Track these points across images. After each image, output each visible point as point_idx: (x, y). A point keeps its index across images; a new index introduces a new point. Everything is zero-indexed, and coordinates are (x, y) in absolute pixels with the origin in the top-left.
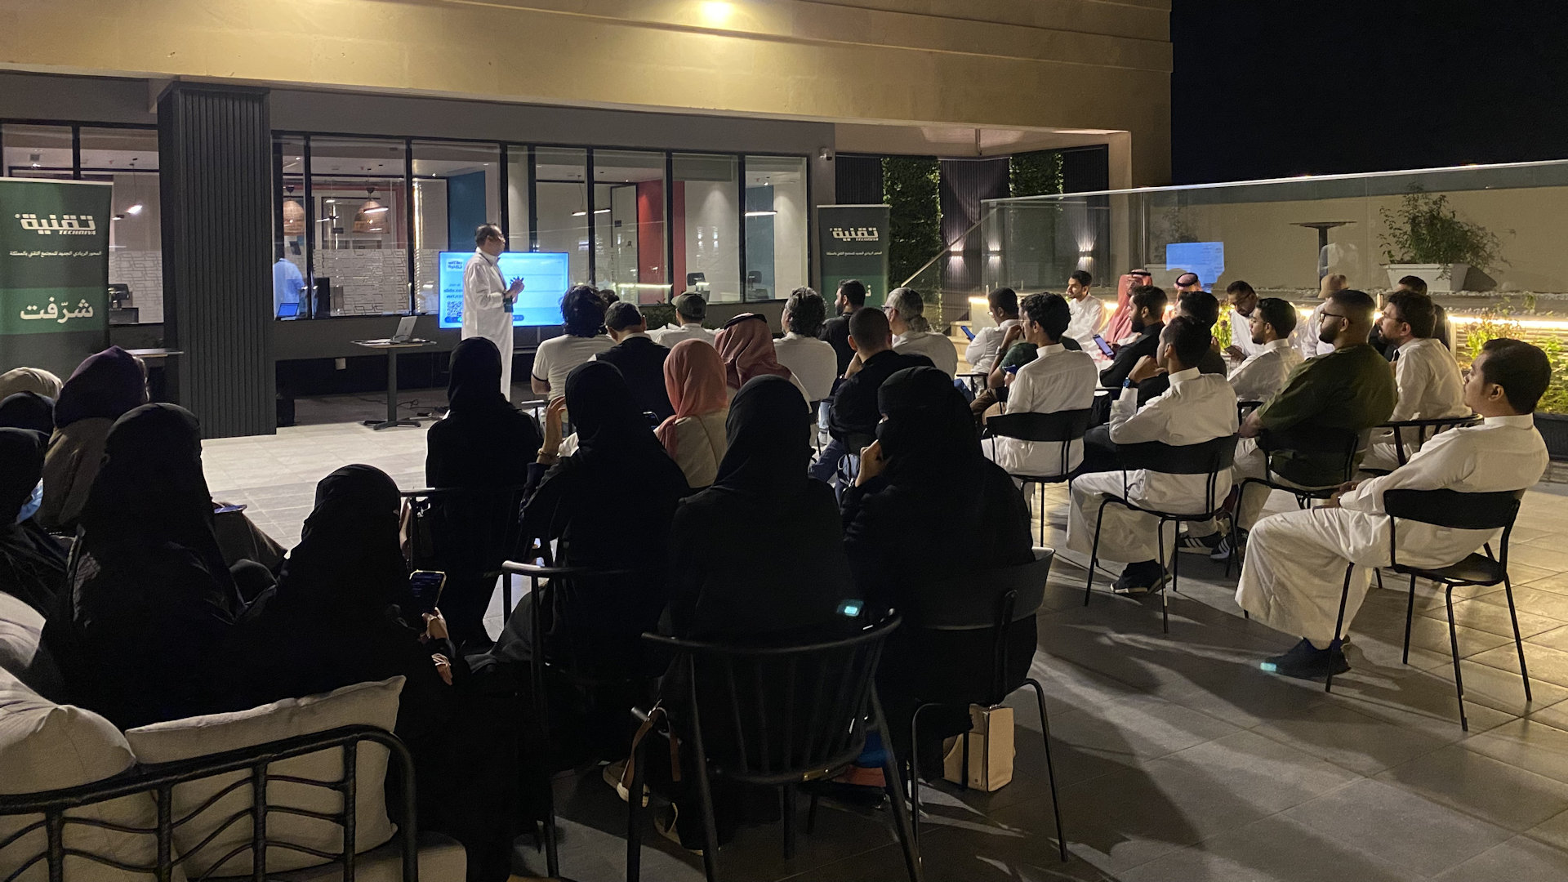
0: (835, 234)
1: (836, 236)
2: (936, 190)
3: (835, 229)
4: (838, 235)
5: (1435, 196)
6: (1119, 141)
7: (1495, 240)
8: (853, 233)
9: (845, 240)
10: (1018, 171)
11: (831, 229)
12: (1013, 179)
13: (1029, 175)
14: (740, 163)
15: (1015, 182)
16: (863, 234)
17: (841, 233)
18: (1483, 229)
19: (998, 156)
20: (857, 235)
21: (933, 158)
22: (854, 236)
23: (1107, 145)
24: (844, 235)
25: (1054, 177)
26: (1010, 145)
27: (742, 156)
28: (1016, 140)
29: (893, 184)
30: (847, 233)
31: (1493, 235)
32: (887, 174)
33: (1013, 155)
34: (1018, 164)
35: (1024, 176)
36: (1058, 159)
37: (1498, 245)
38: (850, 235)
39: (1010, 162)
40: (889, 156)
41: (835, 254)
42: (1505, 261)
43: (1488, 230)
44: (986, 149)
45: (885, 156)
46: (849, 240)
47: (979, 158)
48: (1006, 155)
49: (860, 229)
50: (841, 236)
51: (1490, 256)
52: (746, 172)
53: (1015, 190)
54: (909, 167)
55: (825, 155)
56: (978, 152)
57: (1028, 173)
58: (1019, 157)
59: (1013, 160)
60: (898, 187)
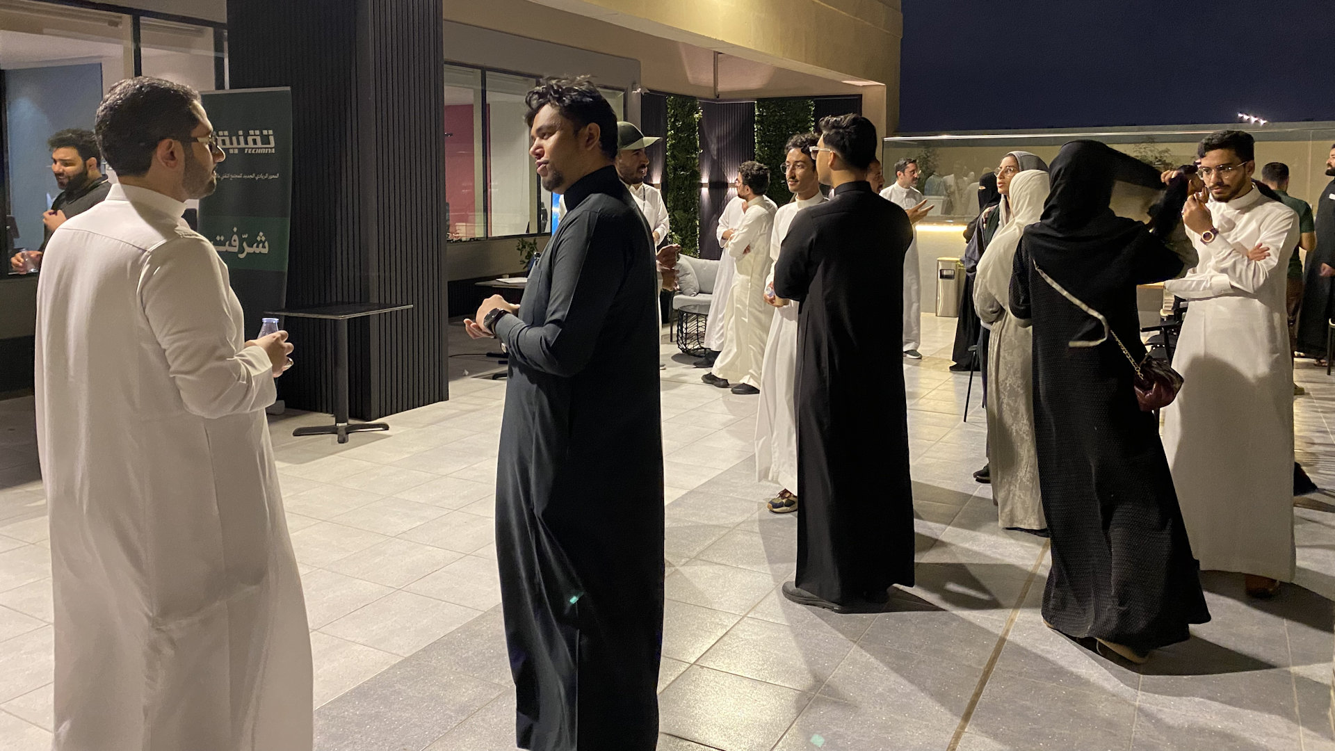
2: (696, 127)
6: (874, 91)
10: (765, 114)
12: (758, 121)
13: (776, 117)
15: (758, 122)
19: (741, 100)
21: (693, 98)
23: (861, 95)
25: (807, 120)
26: (756, 90)
28: (761, 87)
29: (676, 120)
32: (671, 111)
33: (758, 100)
34: (765, 109)
35: (771, 119)
36: (810, 105)
39: (756, 105)
40: (672, 94)
44: (723, 93)
45: (670, 94)
47: (720, 101)
48: (752, 99)
53: (760, 130)
54: (684, 106)
55: (639, 90)
56: (715, 95)
57: (776, 115)
58: (763, 102)
59: (758, 104)
60: (679, 124)
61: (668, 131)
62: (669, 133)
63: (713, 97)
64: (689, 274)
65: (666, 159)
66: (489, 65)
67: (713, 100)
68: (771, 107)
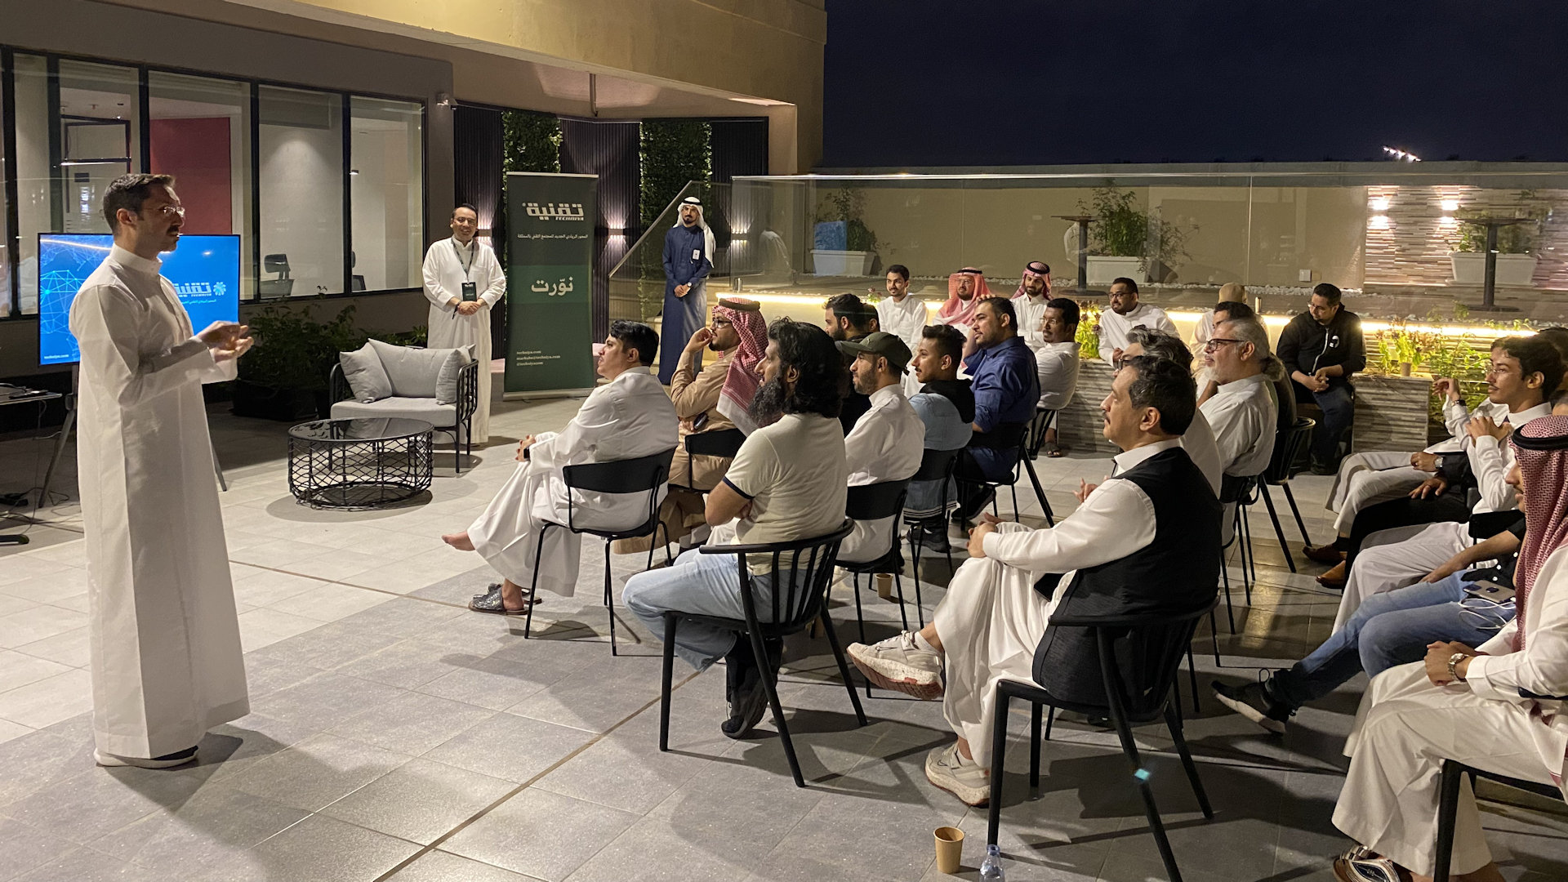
0: (529, 210)
1: (530, 213)
2: (556, 154)
3: (530, 204)
4: (533, 211)
5: (1125, 191)
6: (781, 113)
7: (1179, 235)
8: (552, 210)
9: (541, 218)
10: (651, 139)
11: (524, 205)
12: (644, 148)
13: (666, 144)
14: (344, 109)
15: (645, 150)
16: (564, 212)
17: (537, 210)
18: (1168, 223)
19: (622, 119)
20: (557, 212)
21: (553, 116)
22: (553, 213)
23: (768, 119)
24: (541, 212)
25: (702, 150)
26: (640, 107)
27: (347, 95)
28: (647, 103)
29: (516, 145)
30: (544, 209)
31: (1176, 229)
32: (508, 131)
33: (644, 120)
34: (652, 132)
35: (660, 145)
36: (705, 130)
37: (1180, 239)
38: (549, 212)
39: (641, 127)
40: (512, 109)
41: (529, 236)
42: (1187, 255)
43: (1172, 226)
44: (605, 109)
45: (507, 109)
46: (547, 218)
47: (597, 120)
48: (636, 119)
49: (561, 205)
50: (538, 213)
51: (1173, 249)
52: (352, 118)
53: (647, 160)
54: (532, 125)
55: (446, 103)
56: (592, 109)
57: (666, 141)
58: (651, 123)
59: (644, 125)
60: (522, 150)
61: (505, 158)
62: (507, 161)
63: (589, 114)
64: (364, 370)
65: (502, 196)
66: (150, 60)
67: (587, 119)
68: (659, 130)
